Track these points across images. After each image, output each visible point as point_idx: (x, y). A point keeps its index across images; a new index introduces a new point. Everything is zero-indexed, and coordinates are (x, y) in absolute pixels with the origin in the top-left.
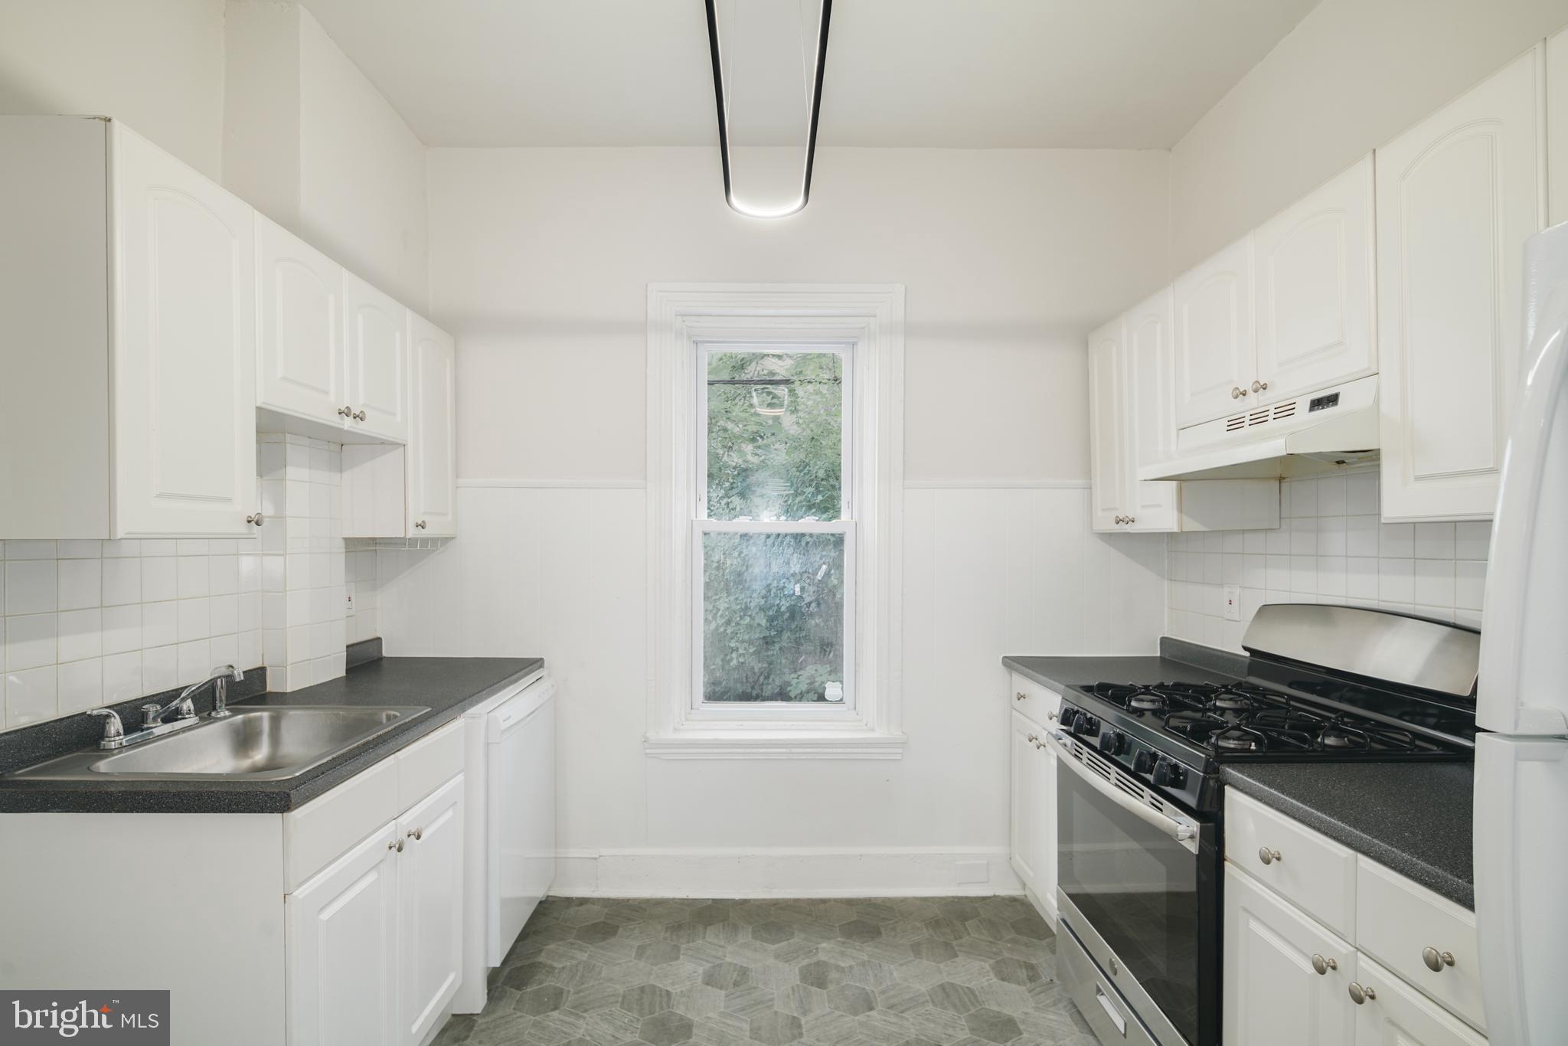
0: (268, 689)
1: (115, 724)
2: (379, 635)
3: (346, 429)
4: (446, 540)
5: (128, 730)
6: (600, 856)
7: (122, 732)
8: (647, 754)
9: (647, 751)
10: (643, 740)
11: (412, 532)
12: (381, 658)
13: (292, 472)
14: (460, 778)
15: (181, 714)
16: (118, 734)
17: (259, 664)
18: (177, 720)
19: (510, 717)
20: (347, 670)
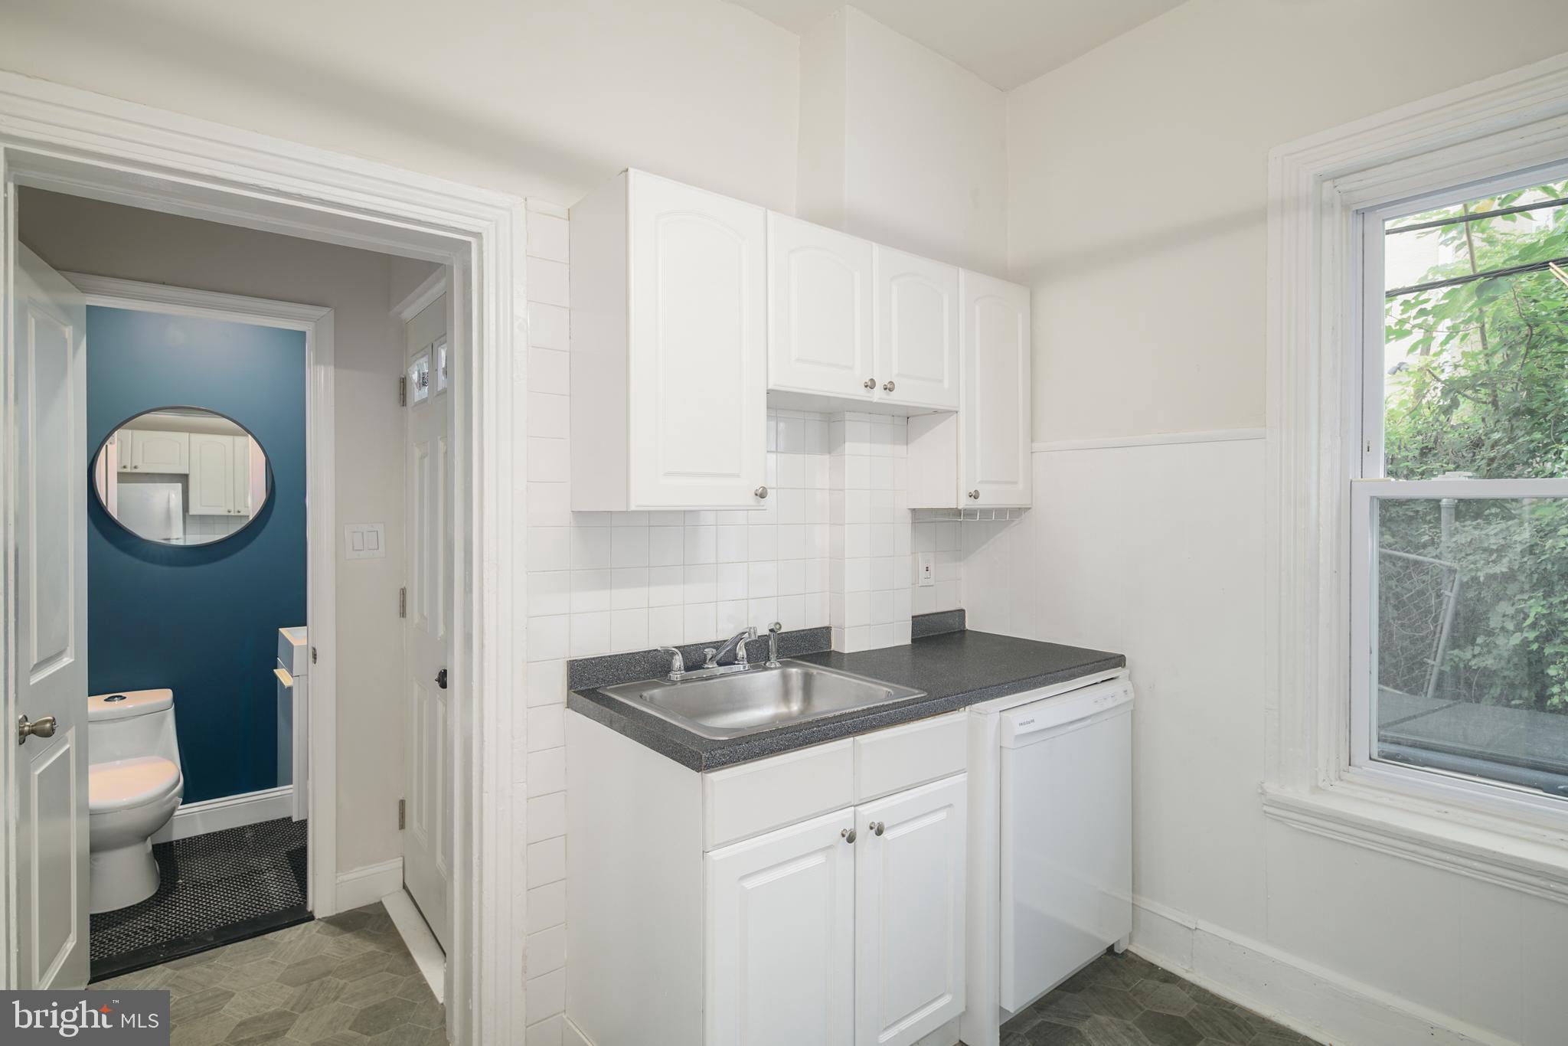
0: (833, 648)
1: (678, 661)
2: (964, 608)
3: (875, 401)
4: (1018, 512)
5: (687, 669)
6: (1196, 929)
7: (682, 668)
8: (1265, 812)
9: (1266, 808)
10: (1260, 791)
11: (964, 503)
12: (963, 631)
13: (849, 446)
14: (961, 778)
15: (737, 660)
16: (680, 670)
17: (826, 624)
18: (735, 664)
19: (1033, 721)
20: (912, 639)
